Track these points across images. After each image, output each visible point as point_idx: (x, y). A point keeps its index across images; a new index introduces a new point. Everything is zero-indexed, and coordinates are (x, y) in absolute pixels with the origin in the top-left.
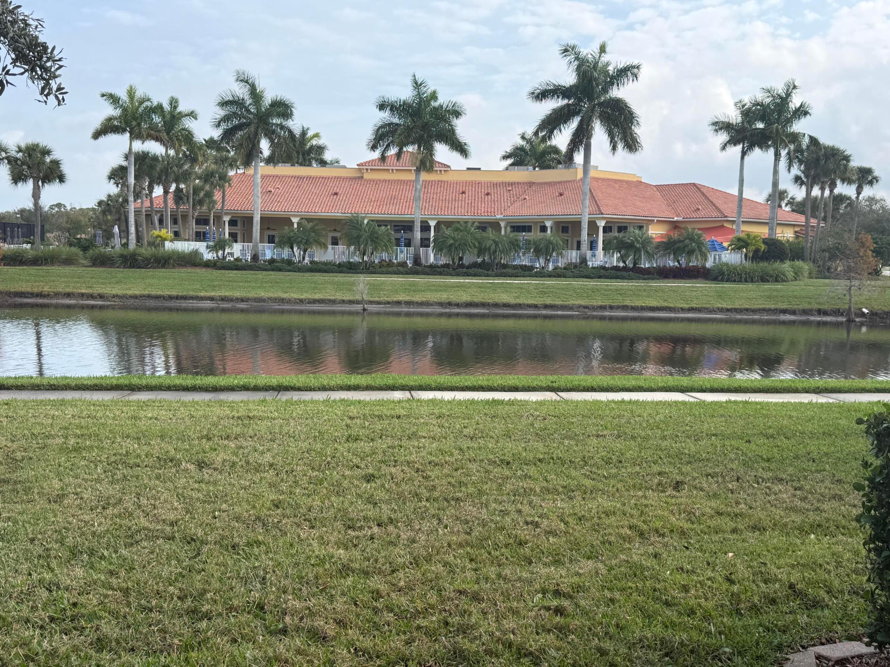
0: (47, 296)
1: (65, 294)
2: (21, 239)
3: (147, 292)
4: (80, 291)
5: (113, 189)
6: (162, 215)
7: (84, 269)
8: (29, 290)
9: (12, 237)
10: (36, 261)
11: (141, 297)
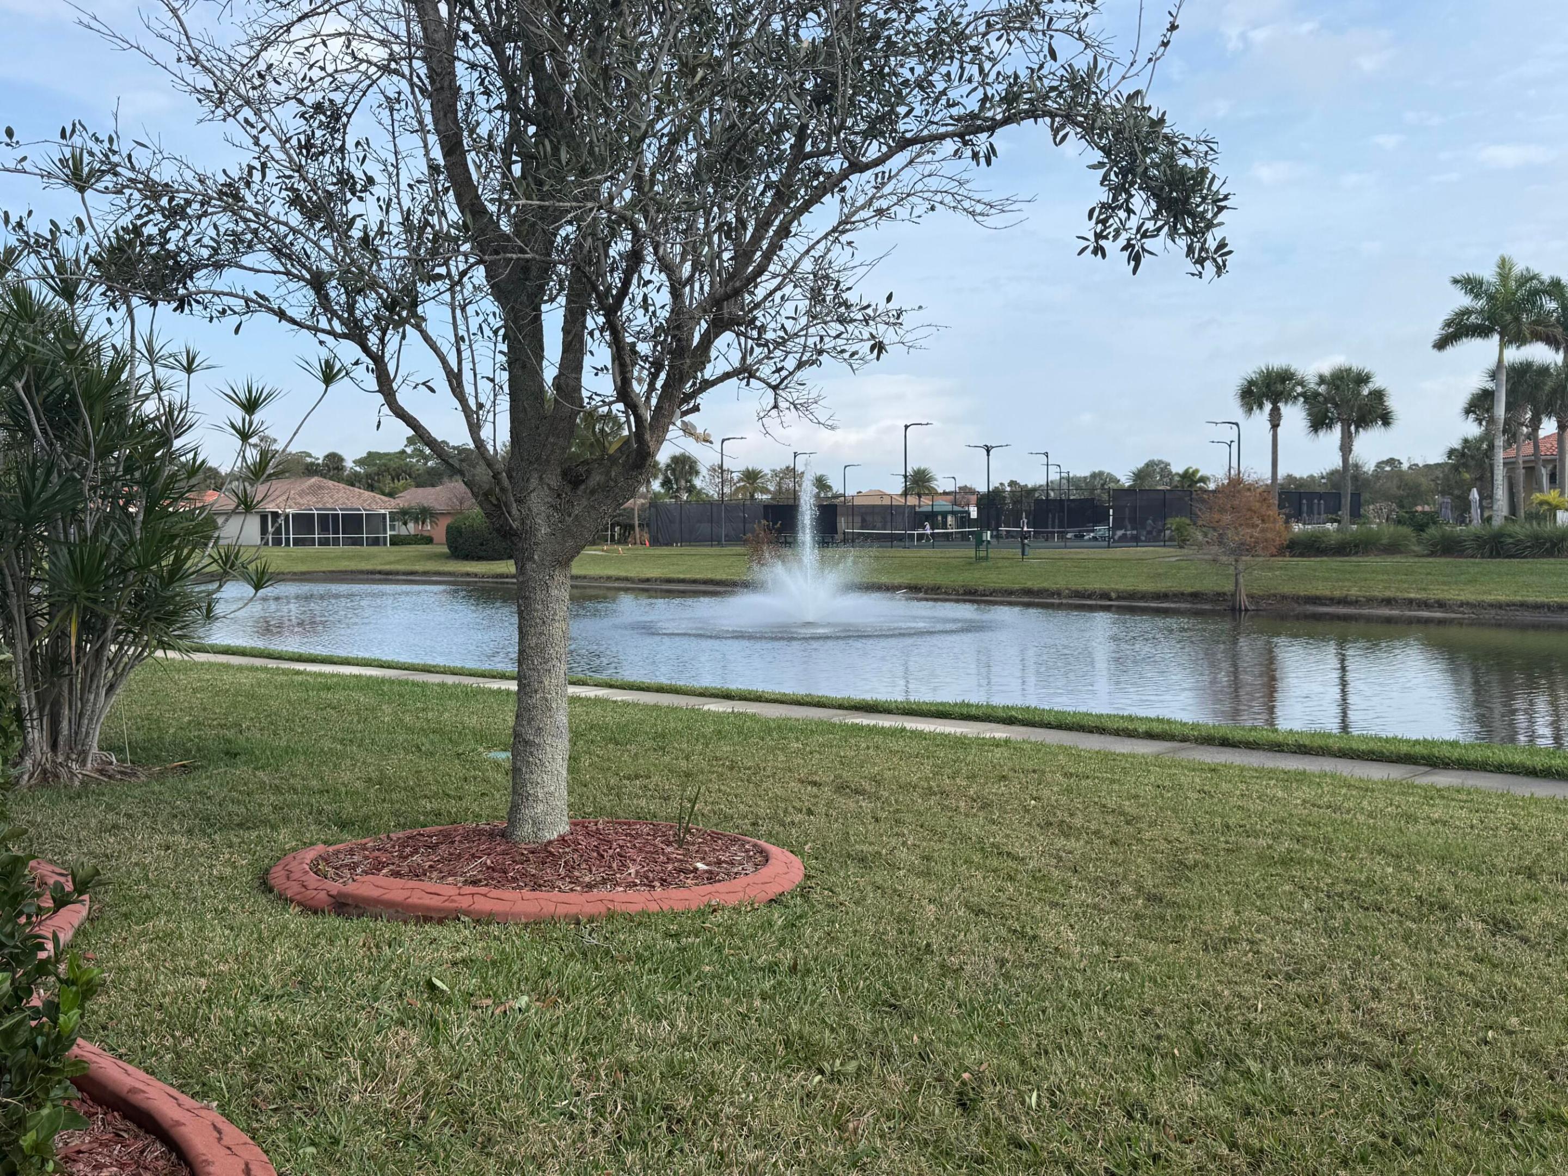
0: (1355, 603)
1: (1383, 600)
2: (1323, 516)
3: (1519, 598)
4: (1406, 595)
5: (1472, 429)
6: (1555, 467)
7: (1416, 559)
8: (1328, 593)
9: (1310, 512)
10: (1342, 549)
11: (1508, 605)
